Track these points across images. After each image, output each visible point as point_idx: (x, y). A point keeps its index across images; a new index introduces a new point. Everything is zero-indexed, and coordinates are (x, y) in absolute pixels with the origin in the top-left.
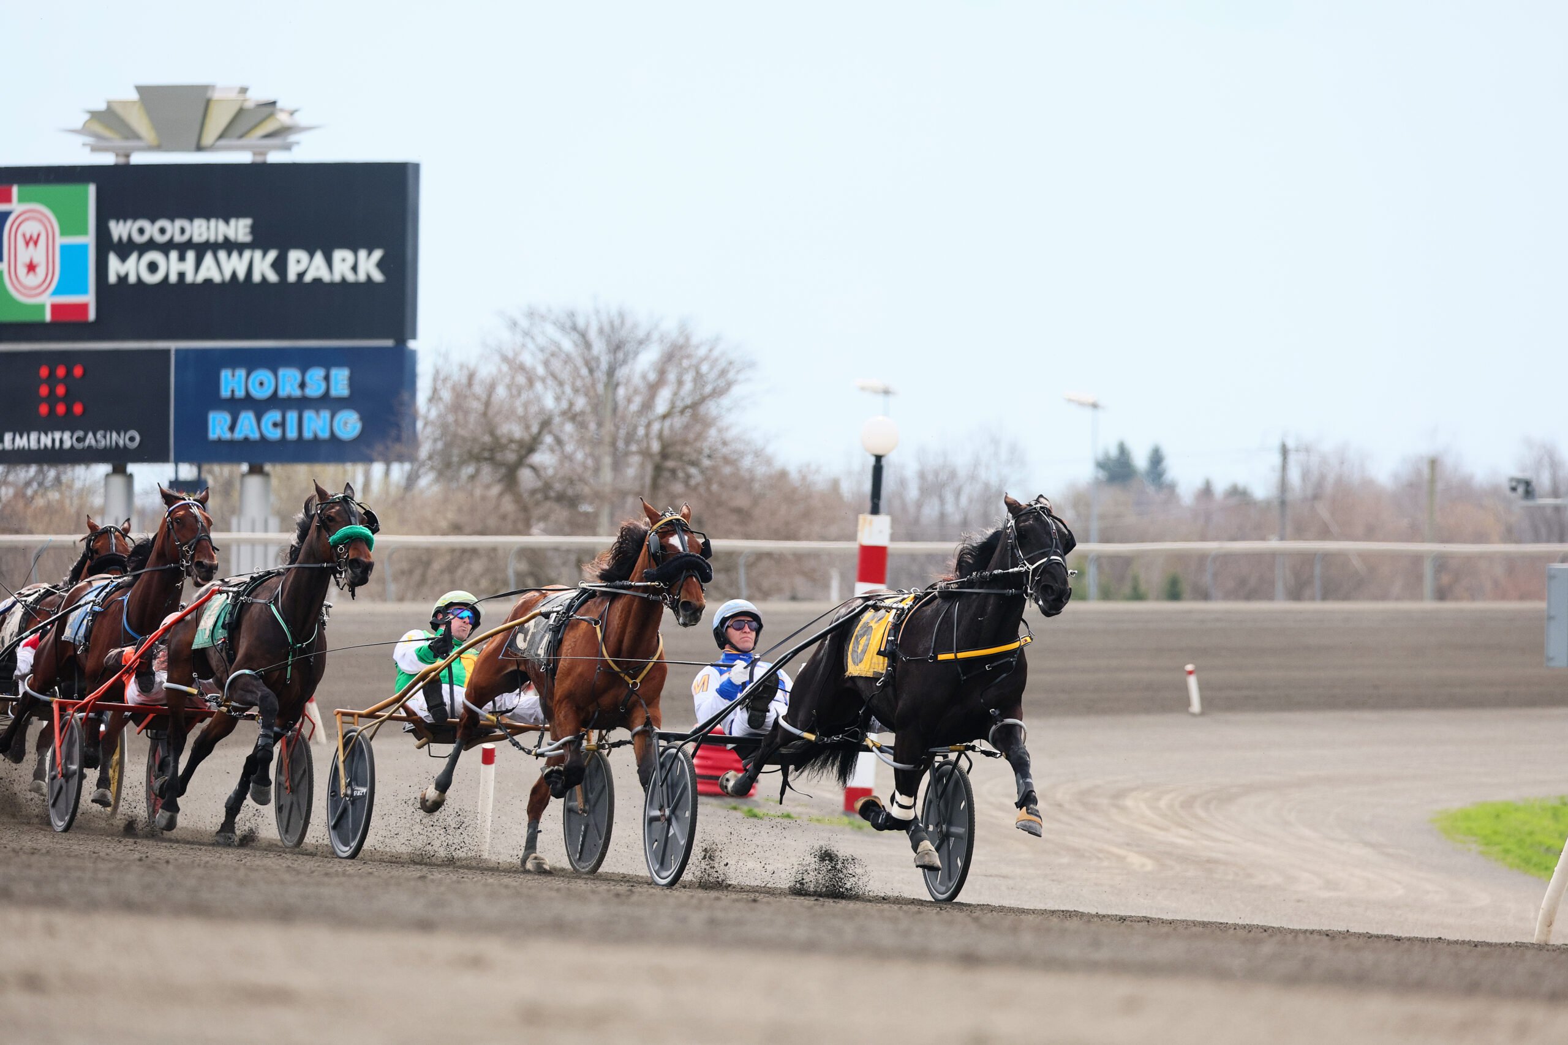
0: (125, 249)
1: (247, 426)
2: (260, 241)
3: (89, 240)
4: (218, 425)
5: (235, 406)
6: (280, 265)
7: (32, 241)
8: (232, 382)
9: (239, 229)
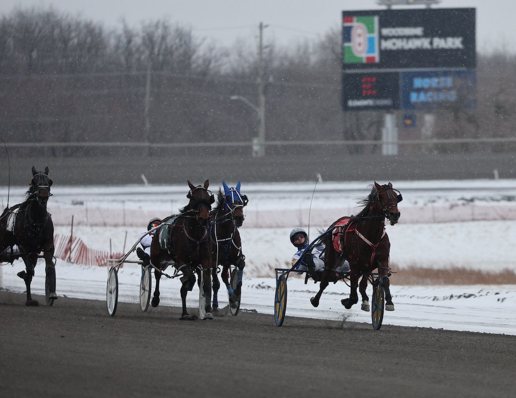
0: (387, 38)
1: (423, 97)
2: (426, 35)
3: (376, 35)
4: (414, 97)
5: (419, 90)
6: (431, 43)
7: (359, 35)
8: (418, 83)
9: (418, 31)
